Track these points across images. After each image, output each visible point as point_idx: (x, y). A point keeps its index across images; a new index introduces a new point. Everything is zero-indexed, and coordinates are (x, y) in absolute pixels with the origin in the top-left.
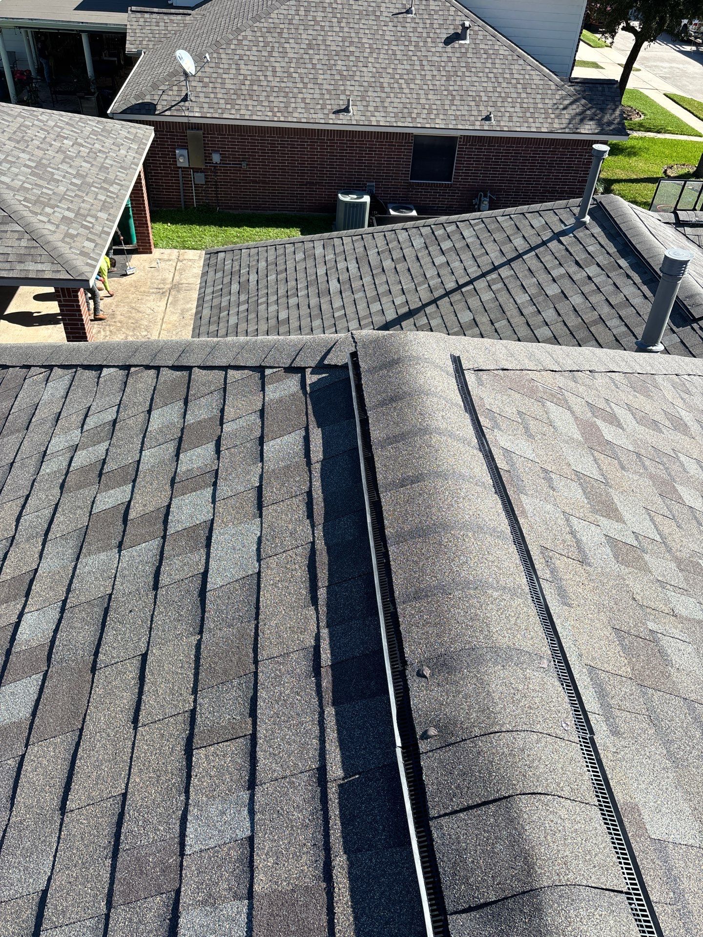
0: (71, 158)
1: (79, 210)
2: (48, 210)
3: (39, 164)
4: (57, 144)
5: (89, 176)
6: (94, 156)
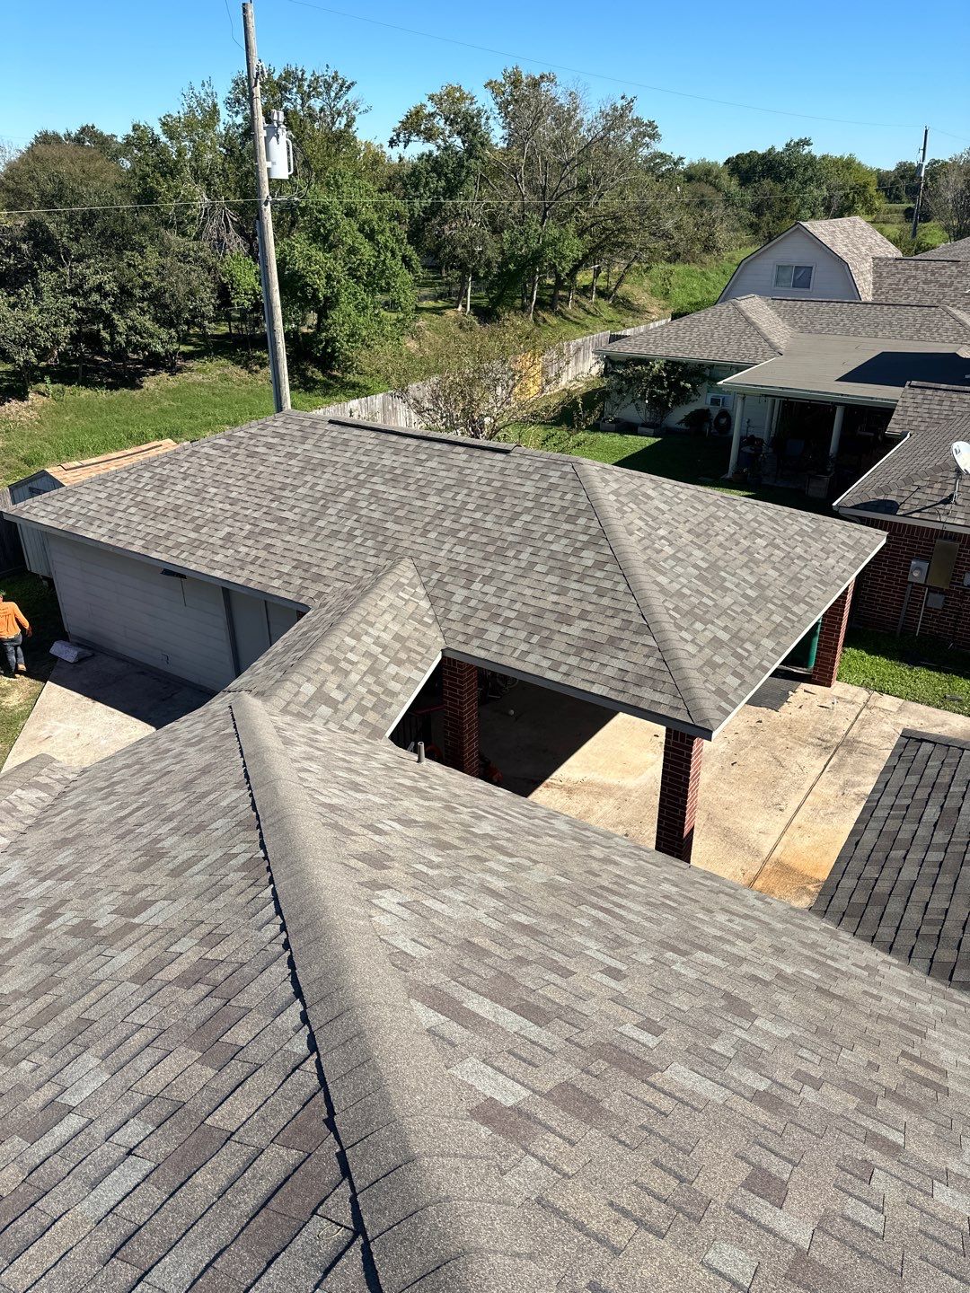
0: (757, 563)
1: (739, 631)
2: (699, 626)
3: (713, 566)
4: (746, 543)
5: (771, 588)
6: (789, 562)
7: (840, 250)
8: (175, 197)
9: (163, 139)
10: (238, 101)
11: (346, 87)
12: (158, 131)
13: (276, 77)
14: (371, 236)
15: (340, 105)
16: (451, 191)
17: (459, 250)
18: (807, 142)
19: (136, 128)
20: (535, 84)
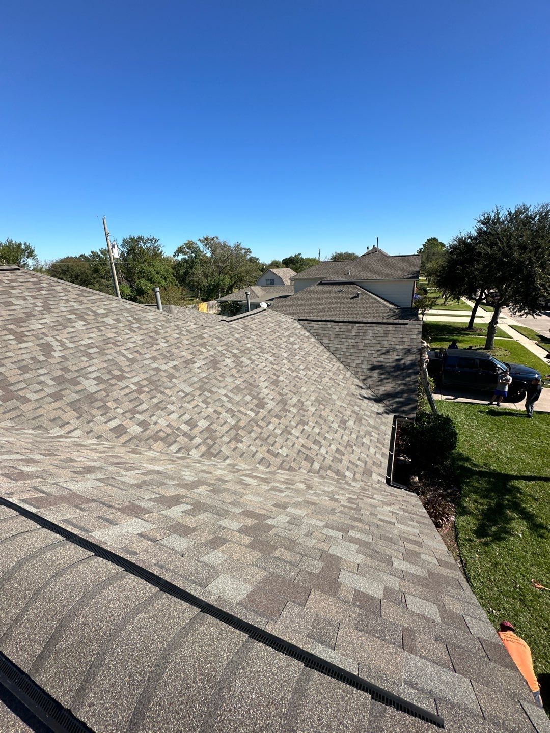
7: (280, 275)
8: (105, 270)
9: (101, 255)
10: (125, 245)
11: (157, 241)
12: (99, 253)
13: (136, 238)
14: (165, 279)
15: (156, 245)
16: (191, 267)
17: (195, 283)
18: (300, 254)
19: (92, 252)
20: (213, 239)
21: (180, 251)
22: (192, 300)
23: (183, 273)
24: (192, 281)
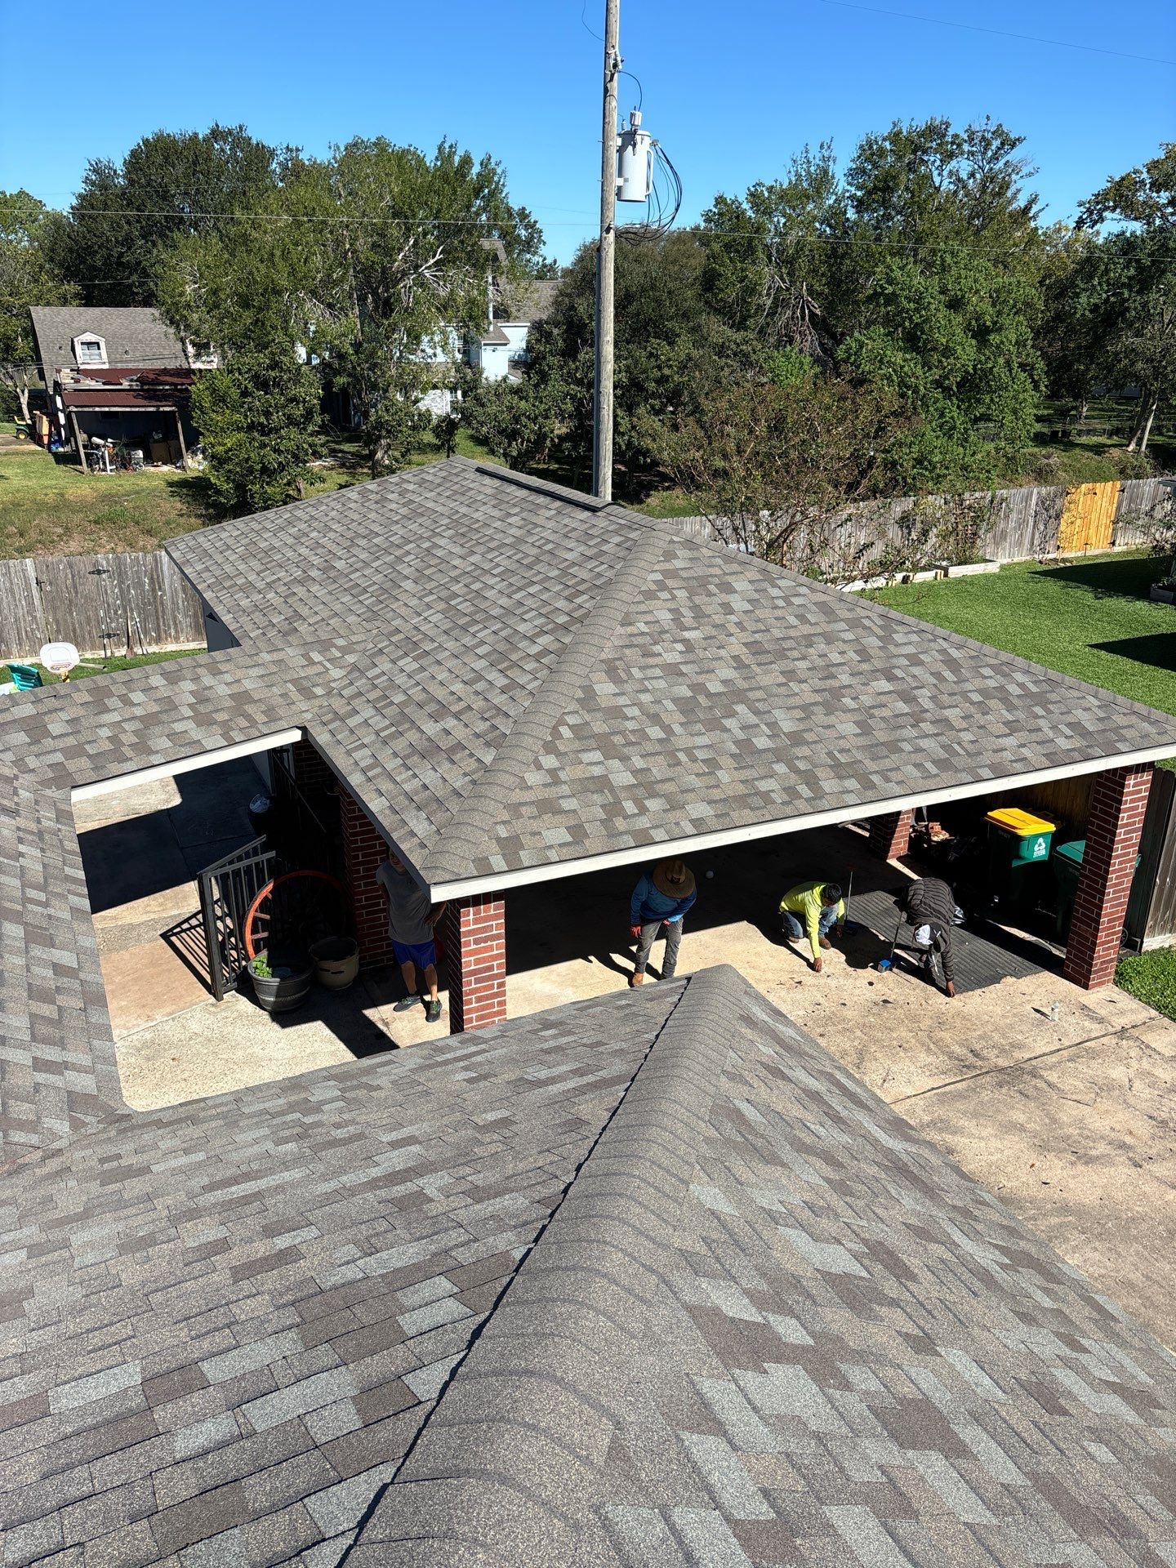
2: (592, 756)
8: (740, 282)
9: (748, 212)
11: (1007, 143)
12: (745, 205)
13: (914, 133)
16: (1146, 281)
17: (1141, 366)
19: (720, 201)
21: (1120, 195)
22: (1098, 449)
23: (1095, 309)
24: (1131, 351)
